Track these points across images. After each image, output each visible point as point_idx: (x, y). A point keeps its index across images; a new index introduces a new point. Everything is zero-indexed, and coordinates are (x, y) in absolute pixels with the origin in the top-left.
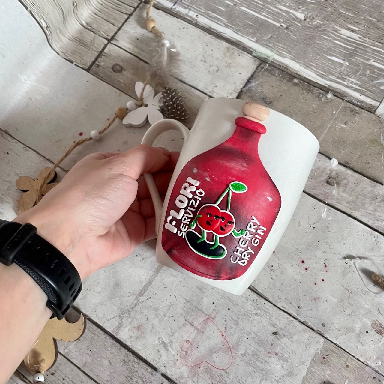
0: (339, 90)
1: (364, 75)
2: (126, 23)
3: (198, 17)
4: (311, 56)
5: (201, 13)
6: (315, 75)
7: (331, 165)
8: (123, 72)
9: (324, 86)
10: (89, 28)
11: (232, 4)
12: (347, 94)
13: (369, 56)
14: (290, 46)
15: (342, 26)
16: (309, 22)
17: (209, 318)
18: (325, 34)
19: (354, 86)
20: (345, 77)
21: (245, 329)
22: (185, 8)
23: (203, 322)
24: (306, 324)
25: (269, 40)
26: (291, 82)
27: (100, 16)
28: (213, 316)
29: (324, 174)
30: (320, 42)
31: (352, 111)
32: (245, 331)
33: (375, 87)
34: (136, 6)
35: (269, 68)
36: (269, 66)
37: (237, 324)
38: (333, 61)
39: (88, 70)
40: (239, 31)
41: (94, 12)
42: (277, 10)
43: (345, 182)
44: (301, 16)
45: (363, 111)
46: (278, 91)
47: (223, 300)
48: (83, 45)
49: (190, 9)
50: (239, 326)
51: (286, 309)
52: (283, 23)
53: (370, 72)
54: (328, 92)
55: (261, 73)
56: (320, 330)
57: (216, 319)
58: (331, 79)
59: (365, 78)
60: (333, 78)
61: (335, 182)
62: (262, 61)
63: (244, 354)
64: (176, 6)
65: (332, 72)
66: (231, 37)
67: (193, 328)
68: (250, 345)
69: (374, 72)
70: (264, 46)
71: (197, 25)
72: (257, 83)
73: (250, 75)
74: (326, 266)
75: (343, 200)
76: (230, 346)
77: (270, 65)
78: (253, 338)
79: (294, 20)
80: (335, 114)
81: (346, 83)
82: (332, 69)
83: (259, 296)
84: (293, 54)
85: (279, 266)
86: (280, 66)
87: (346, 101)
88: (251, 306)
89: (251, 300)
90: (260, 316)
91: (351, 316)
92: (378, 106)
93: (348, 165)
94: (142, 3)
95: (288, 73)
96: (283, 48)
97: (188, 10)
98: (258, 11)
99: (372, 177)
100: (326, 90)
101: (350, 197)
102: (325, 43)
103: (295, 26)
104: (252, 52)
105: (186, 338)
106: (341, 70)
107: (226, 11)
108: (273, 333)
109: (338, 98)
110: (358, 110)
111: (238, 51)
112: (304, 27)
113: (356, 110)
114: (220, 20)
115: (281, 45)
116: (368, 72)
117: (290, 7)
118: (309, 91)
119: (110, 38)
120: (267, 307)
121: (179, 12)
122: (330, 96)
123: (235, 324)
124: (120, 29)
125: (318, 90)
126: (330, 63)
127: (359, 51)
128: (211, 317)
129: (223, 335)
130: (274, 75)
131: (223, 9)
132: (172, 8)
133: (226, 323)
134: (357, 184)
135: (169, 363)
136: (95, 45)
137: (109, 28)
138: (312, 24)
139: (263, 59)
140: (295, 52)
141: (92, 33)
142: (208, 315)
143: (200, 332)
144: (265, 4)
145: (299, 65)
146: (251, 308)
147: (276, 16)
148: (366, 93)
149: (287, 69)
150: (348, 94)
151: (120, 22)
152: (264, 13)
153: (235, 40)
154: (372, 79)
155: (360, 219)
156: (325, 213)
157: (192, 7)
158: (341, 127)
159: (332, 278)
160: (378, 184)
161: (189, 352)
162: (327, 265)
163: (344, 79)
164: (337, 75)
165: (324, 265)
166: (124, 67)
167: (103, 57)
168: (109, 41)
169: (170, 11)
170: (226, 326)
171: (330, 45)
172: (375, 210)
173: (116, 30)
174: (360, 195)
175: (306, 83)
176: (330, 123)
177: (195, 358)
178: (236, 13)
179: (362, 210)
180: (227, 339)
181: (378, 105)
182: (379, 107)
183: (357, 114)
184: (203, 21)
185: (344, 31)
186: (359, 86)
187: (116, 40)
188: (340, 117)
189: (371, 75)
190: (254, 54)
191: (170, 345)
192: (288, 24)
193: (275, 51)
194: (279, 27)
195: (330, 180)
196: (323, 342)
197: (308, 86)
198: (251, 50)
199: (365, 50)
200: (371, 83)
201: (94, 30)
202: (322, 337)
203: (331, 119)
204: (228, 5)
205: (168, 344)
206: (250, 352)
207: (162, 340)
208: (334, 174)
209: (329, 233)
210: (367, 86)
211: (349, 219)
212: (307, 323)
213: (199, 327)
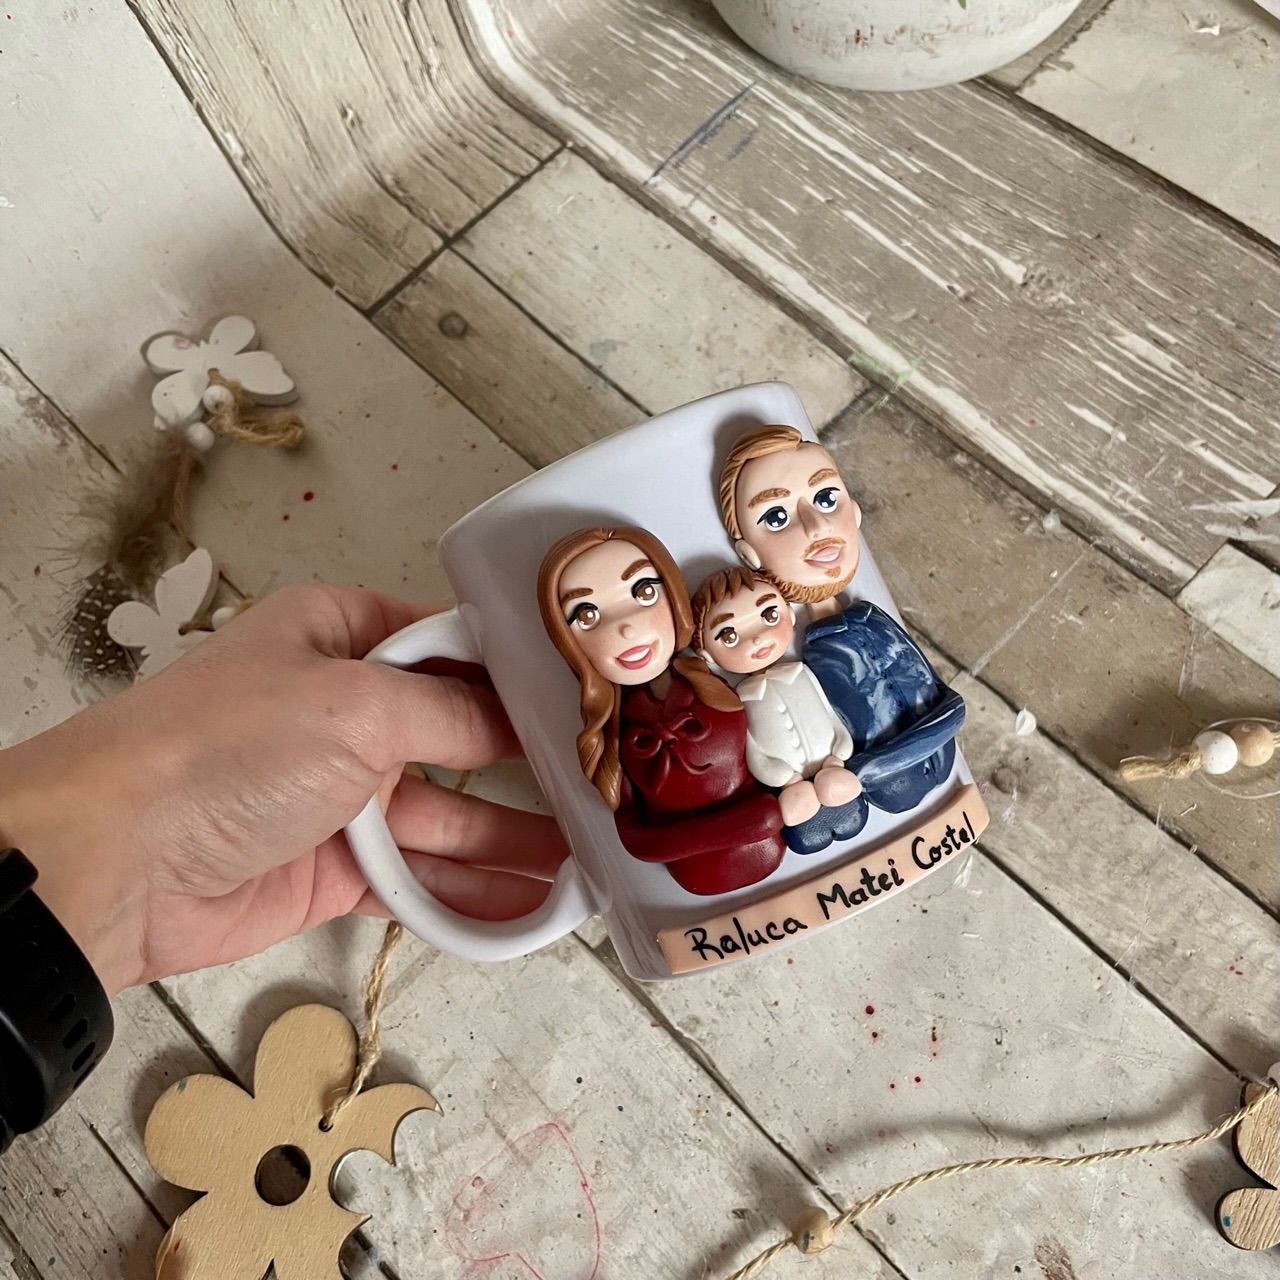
0: (1082, 512)
1: (1167, 480)
2: (507, 200)
3: (715, 224)
4: (1020, 394)
5: (725, 211)
6: (1019, 454)
7: (1014, 730)
8: (468, 338)
9: (1039, 492)
10: (400, 194)
11: (822, 199)
12: (1102, 526)
13: (1192, 427)
14: (964, 355)
15: (1130, 324)
16: (1034, 295)
17: (557, 1125)
18: (1074, 339)
19: (1130, 508)
20: (1106, 476)
21: (656, 1182)
22: (685, 189)
23: (534, 1131)
24: (838, 1204)
25: (904, 326)
26: (944, 458)
27: (438, 164)
28: (568, 1121)
29: (989, 749)
30: (1056, 360)
31: (1109, 579)
32: (655, 1186)
33: (1191, 521)
34: (545, 155)
35: (891, 408)
36: (889, 402)
37: (634, 1159)
38: (1081, 423)
39: (368, 314)
40: (826, 282)
41: (423, 152)
42: (947, 241)
43: (1044, 788)
44: (1015, 272)
45: (1142, 585)
46: (903, 480)
47: (608, 1077)
48: (372, 241)
49: (697, 196)
50: (639, 1167)
51: (789, 1143)
52: (957, 281)
53: (1185, 476)
54: (1048, 512)
55: (862, 417)
56: (876, 1231)
57: (577, 1131)
58: (1065, 472)
59: (1166, 488)
60: (1071, 470)
61: (1015, 781)
62: (872, 382)
63: (635, 1257)
64: (658, 178)
65: (1073, 453)
66: (798, 298)
67: (503, 1144)
68: (659, 1232)
69: (1197, 479)
70: (887, 342)
71: (707, 246)
72: (845, 443)
73: (829, 417)
74: (934, 1039)
75: (1028, 842)
76: (600, 1222)
77: (894, 399)
78: (673, 1214)
79: (991, 278)
80: (1056, 580)
81: (1105, 495)
82: (1072, 444)
83: (716, 1085)
84: (967, 378)
85: (796, 1006)
86: (923, 407)
87: (1098, 547)
88: (687, 1114)
89: (691, 1095)
90: (707, 1149)
91: (978, 1207)
92: (1191, 581)
93: (1063, 741)
94: (566, 150)
95: (940, 432)
96: (943, 356)
97: (690, 196)
98: (892, 232)
99: (1128, 793)
100: (1044, 504)
101: (1050, 840)
102: (1070, 364)
103: (990, 298)
104: (850, 353)
105: (474, 1171)
106: (1100, 454)
107: (802, 215)
108: (734, 1212)
109: (1074, 535)
110: (1126, 581)
111: (809, 340)
112: (1018, 305)
113: (1120, 578)
114: (776, 242)
115: (938, 346)
116: (1180, 474)
117: (987, 239)
118: (993, 497)
119: (451, 233)
120: (734, 1125)
121: (664, 197)
122: (1051, 522)
123: (627, 1156)
124: (485, 213)
125: (1020, 501)
126: (1070, 427)
127: (1164, 404)
128: (563, 1123)
129: (585, 1185)
130: (900, 431)
131: (793, 210)
132: (646, 183)
133: (602, 1149)
134: (1081, 804)
135: (408, 1235)
136: (406, 247)
137: (457, 206)
138: (1042, 301)
139: (877, 379)
140: (974, 373)
141: (404, 210)
142: (556, 1115)
143: (522, 1159)
144: (917, 217)
145: (978, 415)
146: (686, 1119)
147: (943, 258)
148: (1161, 535)
149: (941, 419)
150: (1107, 528)
151: (492, 194)
152: (909, 240)
153: (807, 308)
154: (1186, 495)
155: (1067, 915)
156: (966, 871)
157: (703, 188)
158: (1067, 621)
159: (947, 1077)
160: (1141, 818)
161: (475, 1215)
162: (938, 1033)
163: (1102, 482)
164: (1085, 464)
165: (930, 1032)
166: (473, 325)
167: (420, 284)
168: (448, 242)
169: (638, 190)
170: (600, 1159)
171: (1082, 372)
172: (1117, 898)
173: (473, 215)
174: (1082, 840)
175: (988, 473)
176: (1037, 604)
177: (487, 1236)
178: (827, 227)
179: (1079, 887)
180: (593, 1199)
181: (1190, 577)
182: (1193, 584)
183: (1121, 593)
184: (728, 235)
185: (1130, 339)
186: (1145, 511)
187: (468, 243)
188: (1070, 590)
189: (1188, 484)
190: (853, 358)
191: (426, 1180)
192: (972, 290)
193: (915, 363)
194: (944, 292)
195: (1002, 774)
196: (879, 1269)
197: (994, 483)
198: (849, 346)
199: (1181, 407)
200: (1183, 508)
201: (410, 202)
202: (877, 1256)
203: (1040, 593)
204: (810, 199)
205: (420, 1178)
206: (653, 1255)
207: (406, 1159)
208: (1016, 757)
209: (966, 938)
210: (1168, 514)
211: (1034, 907)
212: (842, 1202)
213: (520, 1146)
